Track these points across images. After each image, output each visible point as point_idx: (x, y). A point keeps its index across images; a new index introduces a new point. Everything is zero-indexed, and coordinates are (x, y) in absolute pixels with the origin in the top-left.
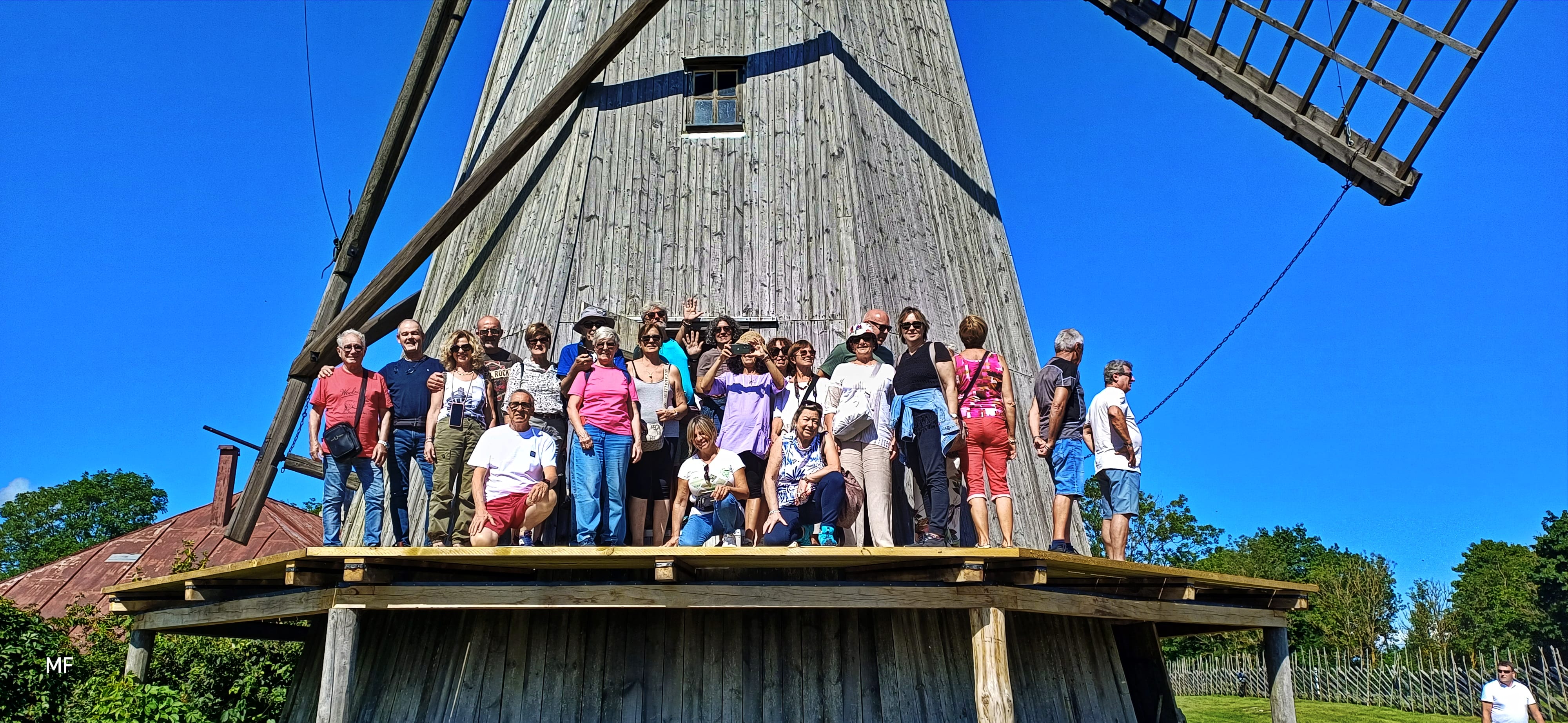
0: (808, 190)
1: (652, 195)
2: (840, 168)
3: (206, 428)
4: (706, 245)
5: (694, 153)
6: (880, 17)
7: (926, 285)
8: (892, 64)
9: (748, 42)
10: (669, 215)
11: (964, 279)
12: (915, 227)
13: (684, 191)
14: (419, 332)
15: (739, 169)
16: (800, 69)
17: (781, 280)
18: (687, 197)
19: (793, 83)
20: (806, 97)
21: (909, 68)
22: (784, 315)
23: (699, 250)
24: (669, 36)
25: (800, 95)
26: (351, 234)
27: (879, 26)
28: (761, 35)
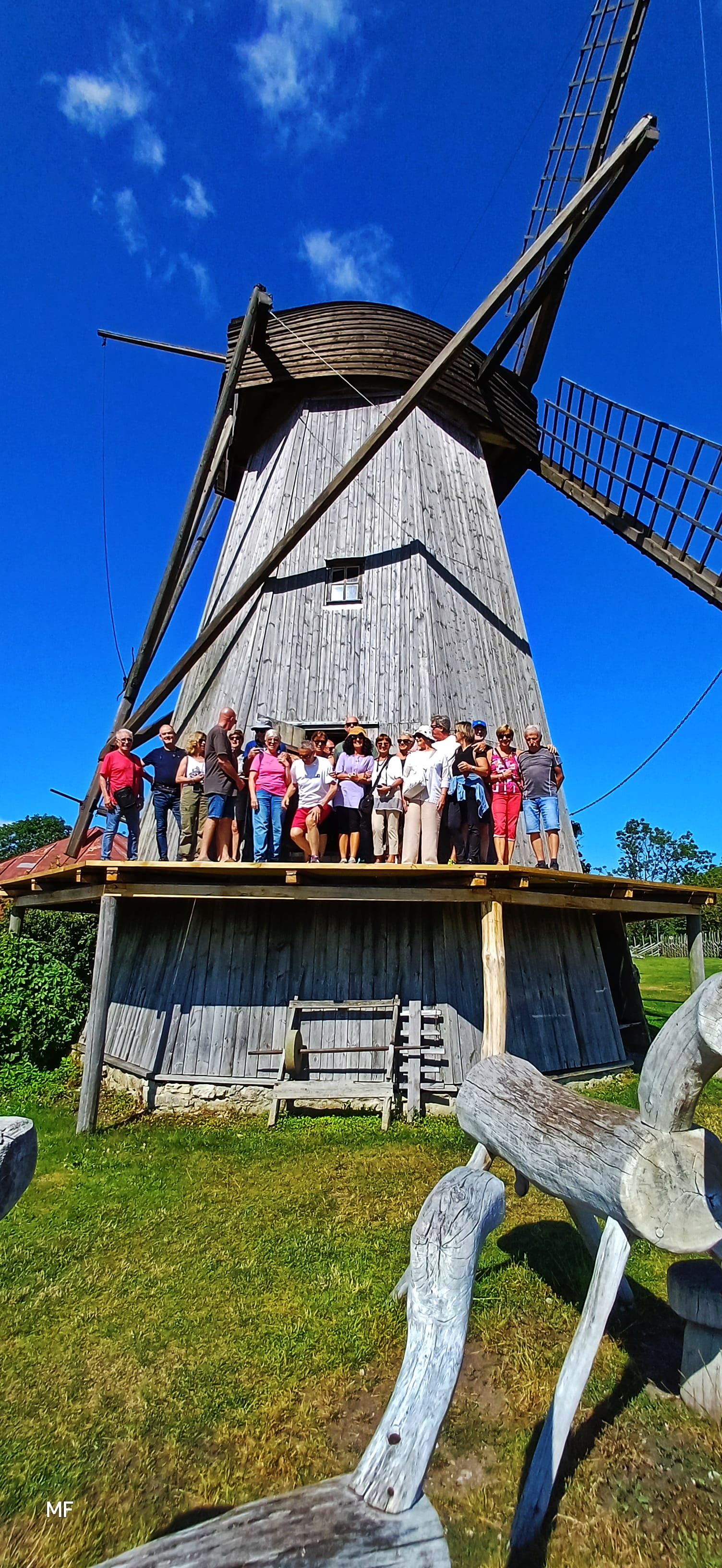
0: (400, 641)
1: (304, 646)
2: (422, 627)
3: (52, 790)
4: (336, 677)
5: (330, 619)
6: (453, 529)
7: (478, 700)
8: (460, 559)
9: (367, 548)
10: (314, 659)
11: (504, 695)
12: (472, 663)
13: (324, 643)
14: (172, 732)
15: (358, 629)
16: (399, 564)
17: (382, 698)
18: (325, 647)
19: (393, 573)
20: (401, 582)
21: (472, 561)
22: (383, 720)
23: (332, 680)
24: (318, 546)
25: (398, 581)
26: (133, 674)
27: (452, 535)
28: (374, 543)
